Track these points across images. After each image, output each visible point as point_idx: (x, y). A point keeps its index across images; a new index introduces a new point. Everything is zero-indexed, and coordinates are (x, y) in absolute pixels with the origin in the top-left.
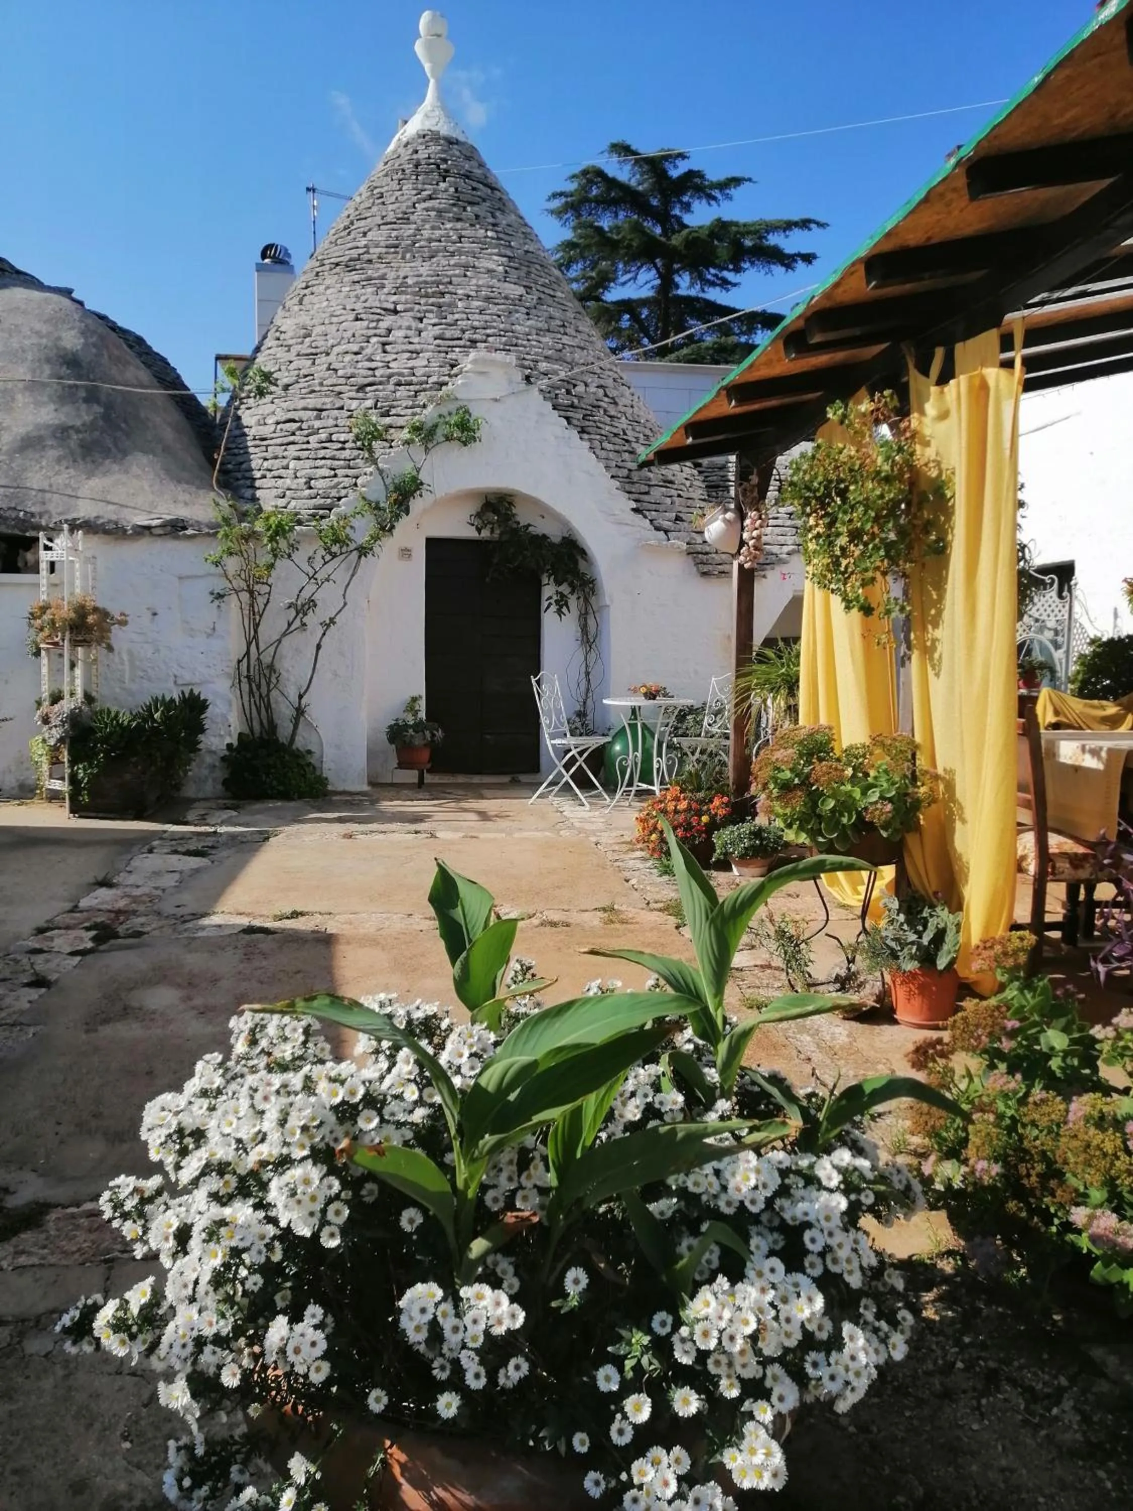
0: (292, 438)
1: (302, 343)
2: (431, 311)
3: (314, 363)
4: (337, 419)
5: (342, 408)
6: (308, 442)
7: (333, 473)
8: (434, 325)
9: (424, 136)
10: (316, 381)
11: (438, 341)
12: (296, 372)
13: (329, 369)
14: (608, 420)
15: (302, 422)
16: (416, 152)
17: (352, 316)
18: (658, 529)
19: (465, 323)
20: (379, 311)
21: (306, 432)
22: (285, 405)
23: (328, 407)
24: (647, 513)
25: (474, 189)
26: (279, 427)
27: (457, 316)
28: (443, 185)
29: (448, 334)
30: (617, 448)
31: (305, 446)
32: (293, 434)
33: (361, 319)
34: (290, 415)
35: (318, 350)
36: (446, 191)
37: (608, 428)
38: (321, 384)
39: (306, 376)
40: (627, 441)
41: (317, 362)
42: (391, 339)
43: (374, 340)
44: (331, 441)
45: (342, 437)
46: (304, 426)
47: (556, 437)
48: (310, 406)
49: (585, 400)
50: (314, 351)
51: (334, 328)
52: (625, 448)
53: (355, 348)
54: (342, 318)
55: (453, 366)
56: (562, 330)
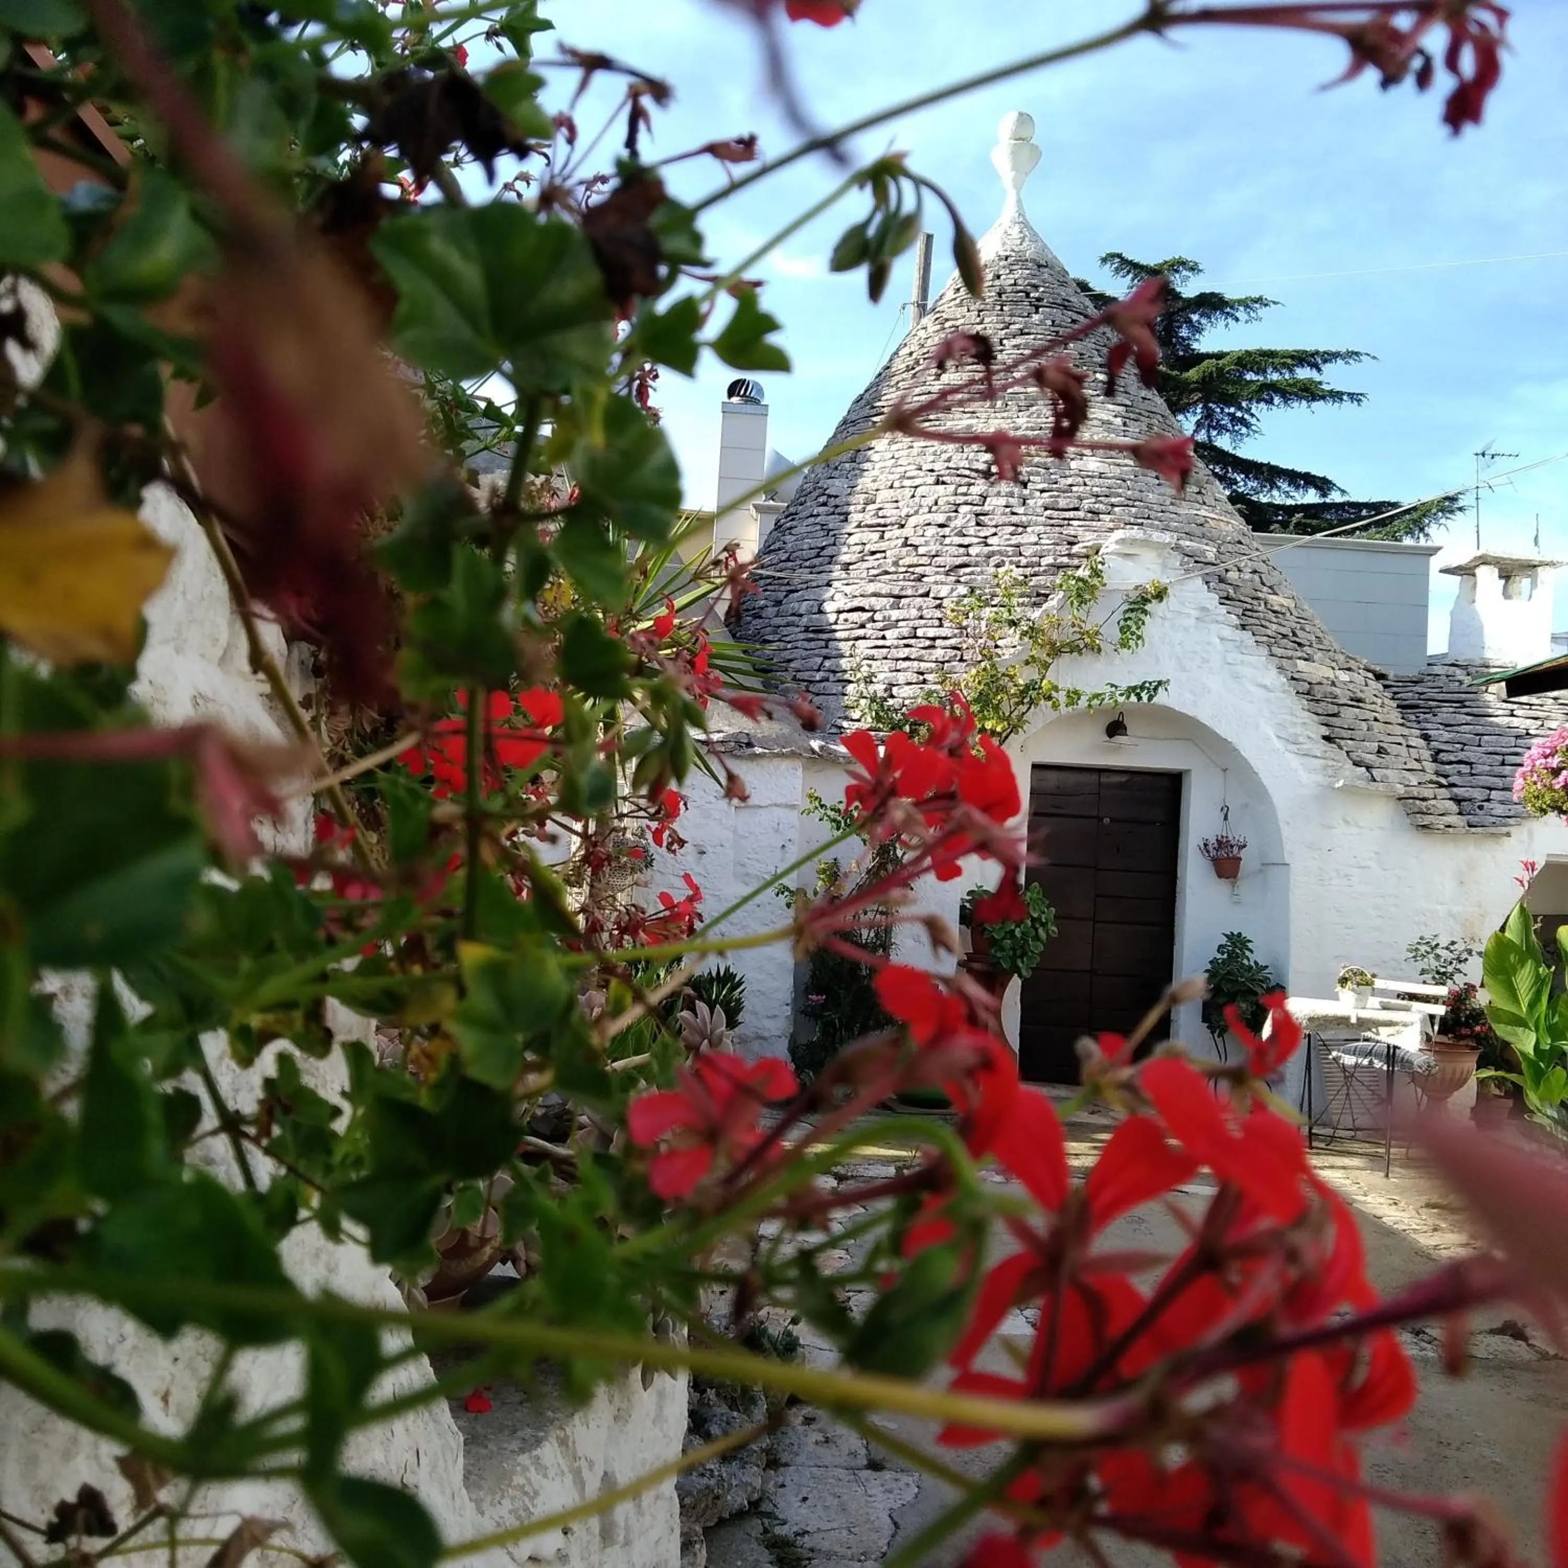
0: (861, 632)
1: (864, 510)
2: (1038, 474)
3: (882, 537)
4: (920, 609)
5: (926, 595)
6: (884, 638)
7: (921, 678)
8: (1042, 491)
9: (1007, 258)
10: (889, 561)
11: (1048, 512)
12: (859, 548)
13: (905, 545)
14: (1271, 616)
15: (875, 612)
16: (998, 277)
17: (931, 479)
18: (1356, 764)
19: (1081, 489)
20: (967, 472)
21: (881, 625)
22: (848, 589)
23: (909, 592)
24: (1342, 742)
25: (1074, 321)
26: (843, 616)
27: (1070, 481)
28: (1036, 317)
29: (1062, 503)
30: (1290, 653)
31: (881, 643)
32: (863, 626)
33: (944, 483)
34: (856, 603)
35: (888, 521)
36: (1042, 322)
37: (1274, 627)
38: (896, 564)
39: (873, 553)
40: (1300, 644)
41: (887, 536)
42: (986, 508)
43: (964, 509)
44: (915, 637)
45: (931, 633)
46: (878, 616)
47: (1222, 639)
48: (884, 592)
49: (1242, 590)
50: (882, 521)
51: (908, 492)
52: (1299, 654)
53: (941, 518)
54: (917, 482)
55: (1071, 544)
56: (1199, 497)
